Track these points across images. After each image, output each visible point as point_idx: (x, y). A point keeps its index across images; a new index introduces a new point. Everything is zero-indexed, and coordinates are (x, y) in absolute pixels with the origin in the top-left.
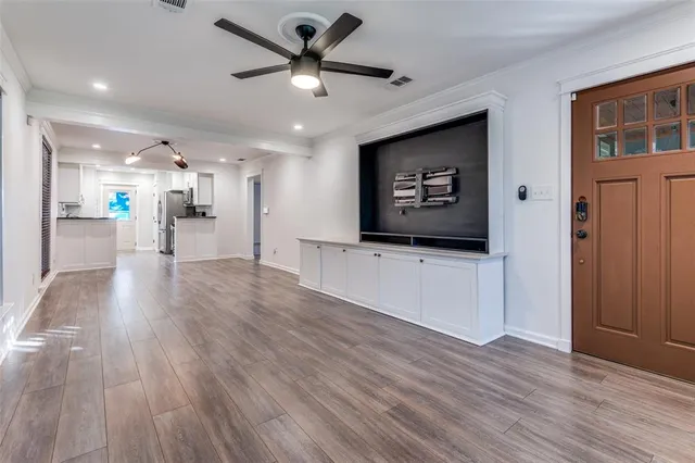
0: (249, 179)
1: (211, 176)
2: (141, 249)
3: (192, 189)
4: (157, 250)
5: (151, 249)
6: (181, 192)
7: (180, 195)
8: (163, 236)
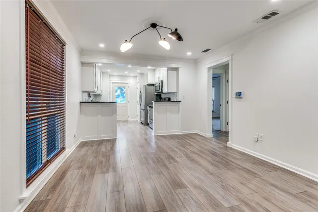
0: (209, 69)
1: (176, 69)
2: (132, 120)
3: (162, 81)
4: (139, 122)
5: (135, 120)
6: (153, 85)
7: (152, 87)
8: (143, 113)
